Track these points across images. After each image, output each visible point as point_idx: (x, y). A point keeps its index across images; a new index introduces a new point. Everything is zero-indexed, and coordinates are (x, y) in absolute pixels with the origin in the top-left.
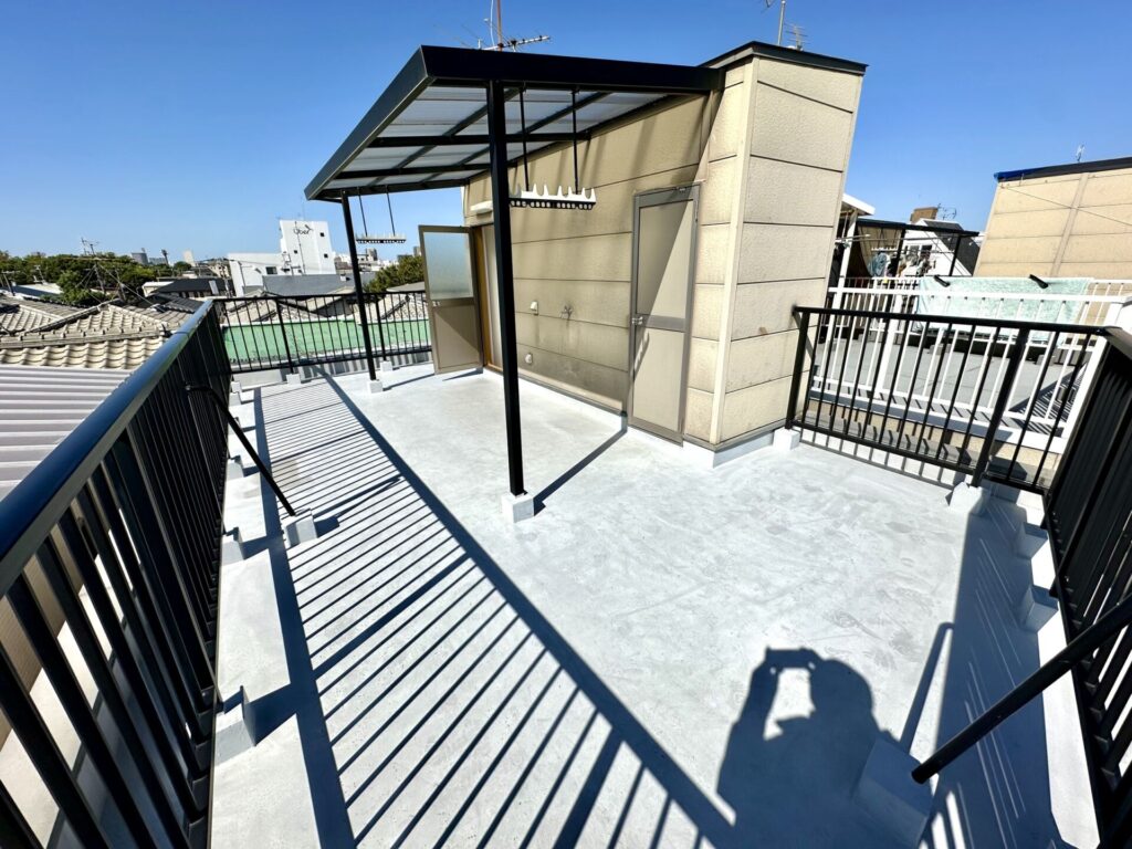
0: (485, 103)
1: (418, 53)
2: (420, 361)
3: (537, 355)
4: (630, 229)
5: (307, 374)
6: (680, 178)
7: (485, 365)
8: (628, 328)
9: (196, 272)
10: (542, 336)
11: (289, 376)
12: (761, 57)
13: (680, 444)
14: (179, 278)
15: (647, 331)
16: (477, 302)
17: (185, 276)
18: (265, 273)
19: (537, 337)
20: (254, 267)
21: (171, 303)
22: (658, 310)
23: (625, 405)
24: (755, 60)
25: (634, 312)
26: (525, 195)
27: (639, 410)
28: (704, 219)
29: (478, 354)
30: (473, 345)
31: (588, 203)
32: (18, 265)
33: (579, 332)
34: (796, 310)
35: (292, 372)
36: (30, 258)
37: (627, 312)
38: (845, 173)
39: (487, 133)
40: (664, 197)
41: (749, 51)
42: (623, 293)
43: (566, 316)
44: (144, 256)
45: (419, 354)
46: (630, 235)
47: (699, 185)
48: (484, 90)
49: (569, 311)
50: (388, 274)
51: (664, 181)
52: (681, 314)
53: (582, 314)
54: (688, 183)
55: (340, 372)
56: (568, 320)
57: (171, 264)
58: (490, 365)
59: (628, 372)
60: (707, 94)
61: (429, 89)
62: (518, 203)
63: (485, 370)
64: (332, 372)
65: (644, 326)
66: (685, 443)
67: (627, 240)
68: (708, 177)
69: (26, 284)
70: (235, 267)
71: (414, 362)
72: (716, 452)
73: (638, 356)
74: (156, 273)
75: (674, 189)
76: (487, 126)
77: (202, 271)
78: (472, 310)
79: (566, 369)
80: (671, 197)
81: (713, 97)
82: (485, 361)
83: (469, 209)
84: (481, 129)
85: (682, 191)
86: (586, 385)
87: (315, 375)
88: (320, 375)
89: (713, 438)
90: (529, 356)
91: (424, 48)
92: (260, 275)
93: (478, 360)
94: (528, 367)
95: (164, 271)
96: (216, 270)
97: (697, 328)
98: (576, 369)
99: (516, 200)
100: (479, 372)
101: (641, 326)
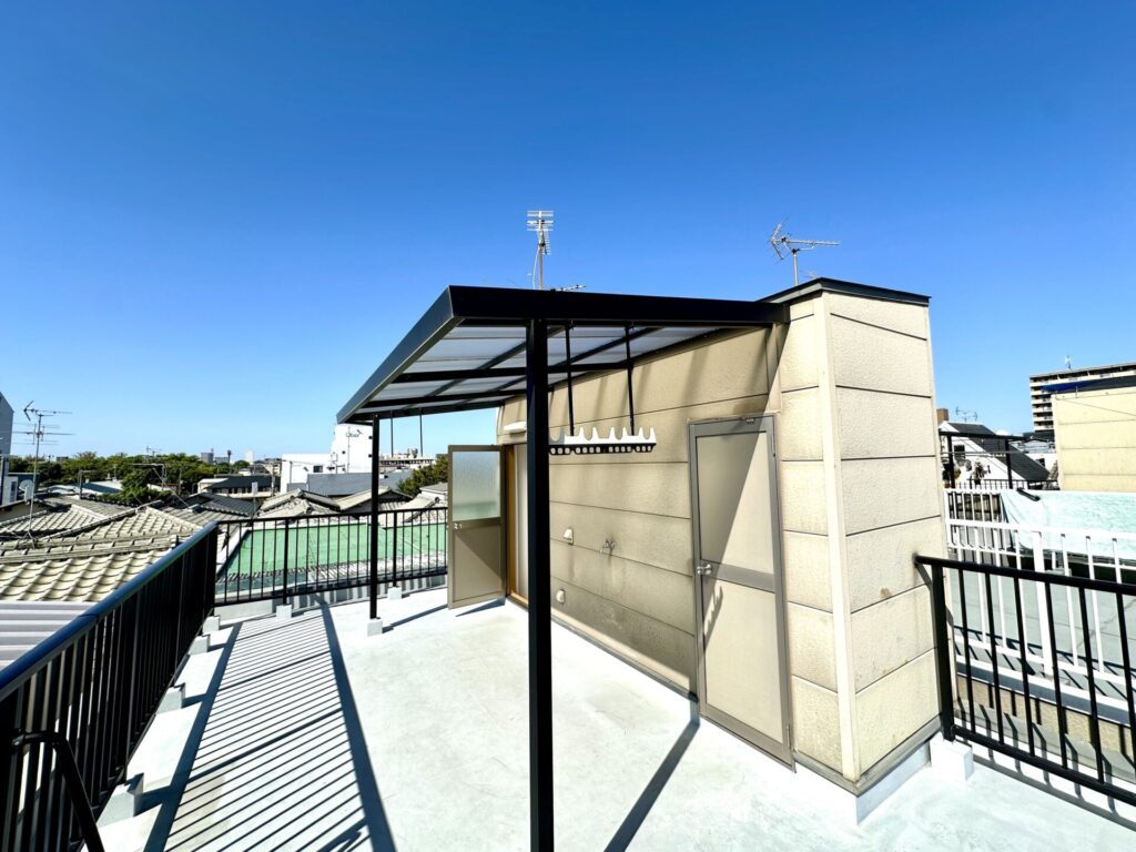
0: (525, 340)
1: (445, 293)
2: (433, 586)
3: (571, 593)
4: (685, 458)
5: (303, 604)
6: (746, 408)
7: (507, 595)
8: (691, 576)
9: (251, 470)
10: (577, 571)
11: (280, 609)
12: (831, 292)
13: (790, 767)
14: (234, 475)
15: (719, 584)
16: (504, 522)
17: (241, 473)
18: (311, 471)
19: (571, 570)
20: (304, 465)
21: (212, 503)
22: (732, 557)
23: (693, 683)
24: (825, 295)
25: (697, 558)
26: (569, 440)
27: (715, 695)
28: (784, 453)
29: (500, 581)
30: (496, 572)
31: (646, 445)
32: (99, 464)
33: (624, 571)
34: (919, 561)
35: (285, 603)
36: (113, 459)
37: (688, 555)
38: (934, 398)
39: (524, 365)
40: (726, 427)
41: (818, 287)
42: (681, 533)
43: (608, 551)
44: (211, 455)
45: (434, 576)
46: (686, 465)
47: (773, 416)
48: (524, 329)
49: (611, 545)
50: (424, 473)
51: (726, 410)
52: (766, 566)
53: (628, 550)
54: (757, 414)
55: (341, 600)
56: (611, 555)
57: (232, 462)
58: (513, 595)
59: (695, 636)
60: (769, 327)
61: (456, 330)
62: (560, 451)
63: (507, 602)
64: (332, 600)
65: (714, 578)
66: (798, 766)
67: (683, 471)
68: (783, 409)
69: (99, 480)
70: (286, 466)
71: (428, 585)
72: (858, 796)
73: (709, 617)
74: (215, 472)
75: (740, 419)
76: (525, 360)
77: (257, 469)
78: (497, 530)
79: (609, 617)
80: (736, 428)
81: (776, 330)
82: (508, 589)
83: (502, 426)
84: (520, 361)
85: (750, 420)
86: (635, 644)
87: (312, 604)
88: (317, 604)
89: (850, 771)
90: (561, 592)
91: (451, 288)
92: (306, 473)
93: (500, 589)
94: (562, 607)
95: (224, 468)
96: (269, 468)
97: (793, 590)
98: (622, 618)
99: (556, 447)
100: (500, 603)
101: (708, 576)
